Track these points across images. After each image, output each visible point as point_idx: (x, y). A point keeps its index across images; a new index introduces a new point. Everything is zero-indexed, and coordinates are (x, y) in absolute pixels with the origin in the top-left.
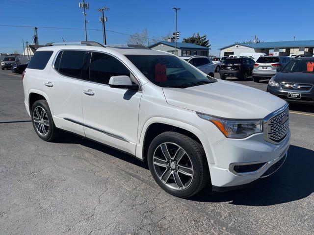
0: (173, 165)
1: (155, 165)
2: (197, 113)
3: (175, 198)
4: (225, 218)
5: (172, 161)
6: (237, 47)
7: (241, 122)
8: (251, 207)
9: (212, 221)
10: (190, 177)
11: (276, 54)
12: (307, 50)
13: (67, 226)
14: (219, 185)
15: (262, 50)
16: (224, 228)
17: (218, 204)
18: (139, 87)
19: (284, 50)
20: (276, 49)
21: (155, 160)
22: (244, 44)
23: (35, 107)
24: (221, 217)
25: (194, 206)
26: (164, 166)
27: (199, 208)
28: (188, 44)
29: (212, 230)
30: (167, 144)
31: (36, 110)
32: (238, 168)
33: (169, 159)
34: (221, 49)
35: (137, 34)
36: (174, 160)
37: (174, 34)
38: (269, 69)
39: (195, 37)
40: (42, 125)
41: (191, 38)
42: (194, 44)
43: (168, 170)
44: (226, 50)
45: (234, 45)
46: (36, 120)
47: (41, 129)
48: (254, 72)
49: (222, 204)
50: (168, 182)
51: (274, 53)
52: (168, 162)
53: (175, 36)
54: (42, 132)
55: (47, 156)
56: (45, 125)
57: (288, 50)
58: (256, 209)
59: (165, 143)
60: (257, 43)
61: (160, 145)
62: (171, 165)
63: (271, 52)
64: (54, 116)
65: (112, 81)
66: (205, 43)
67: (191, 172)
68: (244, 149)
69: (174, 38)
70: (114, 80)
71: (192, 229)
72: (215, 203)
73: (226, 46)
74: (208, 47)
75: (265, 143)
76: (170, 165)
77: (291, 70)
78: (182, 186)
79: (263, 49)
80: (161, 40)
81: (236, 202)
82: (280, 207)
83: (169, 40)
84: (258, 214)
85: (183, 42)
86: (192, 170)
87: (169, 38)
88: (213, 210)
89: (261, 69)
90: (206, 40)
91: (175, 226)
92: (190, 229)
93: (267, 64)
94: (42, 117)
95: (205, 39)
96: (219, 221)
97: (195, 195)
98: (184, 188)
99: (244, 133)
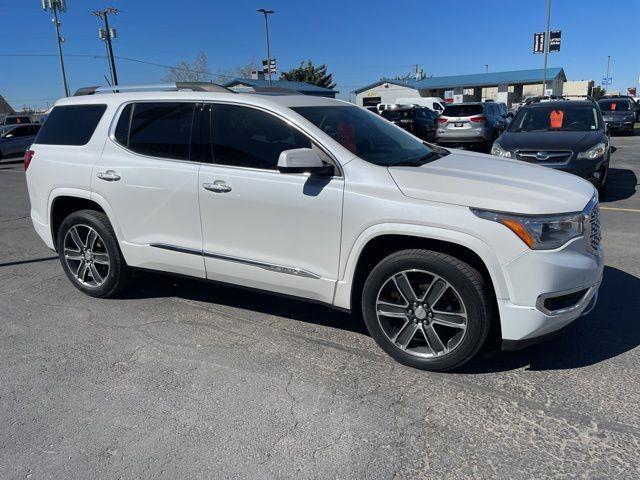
0: (420, 312)
1: (380, 316)
2: (473, 209)
3: (426, 374)
4: (533, 394)
5: (419, 304)
6: (387, 87)
7: (549, 219)
8: (565, 371)
9: (515, 404)
10: (460, 330)
11: (458, 100)
12: (511, 89)
13: (261, 451)
14: (517, 337)
15: (433, 92)
16: (542, 412)
17: (508, 374)
18: (336, 169)
19: (471, 92)
20: (458, 90)
21: (381, 307)
22: (397, 82)
23: (67, 227)
24: (525, 394)
25: (468, 383)
26: (401, 315)
27: (479, 384)
28: (291, 83)
29: (523, 419)
30: (407, 274)
31: (73, 232)
32: (550, 303)
33: (412, 301)
34: (357, 93)
35: (183, 64)
36: (423, 304)
37: (265, 63)
38: (467, 127)
39: (304, 68)
40: (87, 265)
41: (297, 72)
42: (303, 83)
43: (411, 321)
44: (365, 94)
45: (381, 84)
46: (71, 254)
47: (87, 272)
48: (441, 135)
49: (515, 373)
50: (410, 347)
51: (455, 97)
52: (410, 307)
53: (266, 67)
54: (87, 279)
55: (123, 327)
56: (96, 264)
57: (478, 90)
58: (574, 373)
59: (403, 273)
60: (423, 78)
61: (393, 277)
62: (417, 313)
63: (447, 95)
64: (123, 243)
65: (284, 159)
66: (324, 81)
67: (461, 320)
68: (561, 267)
69: (266, 71)
70: (289, 158)
71: (488, 421)
72: (502, 373)
73: (365, 85)
74: (331, 88)
75: (586, 255)
76: (413, 312)
77: (521, 126)
78: (441, 349)
79: (435, 91)
80: (236, 76)
81: (537, 366)
82: (610, 364)
83: (255, 77)
84: (583, 382)
85: (281, 79)
86: (465, 315)
87: (254, 73)
88: (505, 386)
89: (452, 127)
90: (327, 74)
91: (456, 421)
92: (485, 422)
93: (463, 119)
94: (89, 247)
95: (324, 73)
96: (526, 402)
97: (469, 361)
98: (447, 351)
99: (553, 239)
